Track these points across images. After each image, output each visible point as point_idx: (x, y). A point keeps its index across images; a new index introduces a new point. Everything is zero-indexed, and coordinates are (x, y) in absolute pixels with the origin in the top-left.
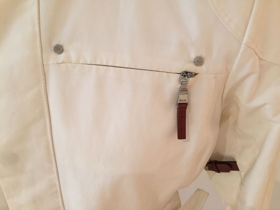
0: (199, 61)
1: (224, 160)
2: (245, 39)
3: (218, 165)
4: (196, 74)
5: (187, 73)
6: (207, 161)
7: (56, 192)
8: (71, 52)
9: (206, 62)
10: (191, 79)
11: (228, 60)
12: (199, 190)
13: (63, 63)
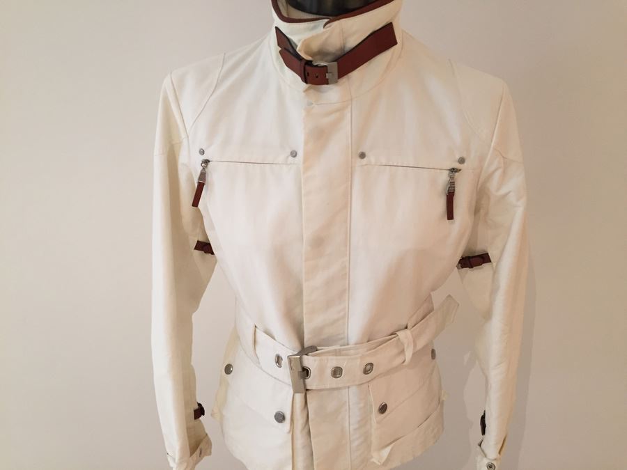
0: (462, 161)
1: (477, 254)
2: (492, 144)
3: (471, 260)
4: (460, 170)
5: (454, 169)
6: (460, 258)
7: (346, 274)
8: (371, 158)
9: (466, 161)
10: (457, 173)
11: (482, 159)
12: (449, 296)
13: (366, 165)
